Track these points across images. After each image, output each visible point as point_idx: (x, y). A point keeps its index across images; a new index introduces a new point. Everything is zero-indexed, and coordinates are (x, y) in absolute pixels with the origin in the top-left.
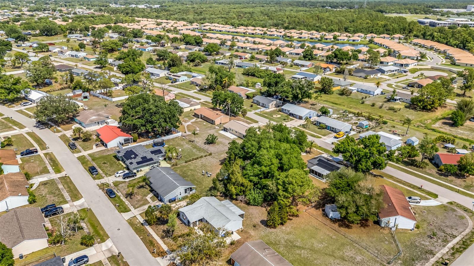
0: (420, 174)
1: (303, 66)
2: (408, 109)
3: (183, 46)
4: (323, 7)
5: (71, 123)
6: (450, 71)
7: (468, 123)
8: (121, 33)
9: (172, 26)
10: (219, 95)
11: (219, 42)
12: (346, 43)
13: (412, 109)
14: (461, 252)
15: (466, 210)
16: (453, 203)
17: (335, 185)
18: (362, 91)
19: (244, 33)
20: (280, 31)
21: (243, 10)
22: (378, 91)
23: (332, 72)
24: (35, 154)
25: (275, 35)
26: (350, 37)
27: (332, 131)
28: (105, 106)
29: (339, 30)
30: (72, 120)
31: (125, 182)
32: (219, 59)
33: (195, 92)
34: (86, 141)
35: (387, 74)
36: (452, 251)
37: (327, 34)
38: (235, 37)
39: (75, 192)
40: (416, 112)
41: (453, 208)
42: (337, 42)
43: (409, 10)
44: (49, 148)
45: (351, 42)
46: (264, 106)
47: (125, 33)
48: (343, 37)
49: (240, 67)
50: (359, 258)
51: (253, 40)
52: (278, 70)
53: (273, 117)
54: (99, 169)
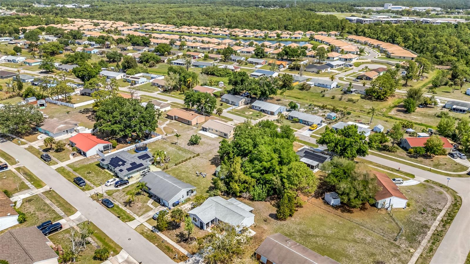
0: (394, 157)
1: (257, 64)
2: (364, 100)
3: (130, 48)
4: (256, 6)
5: (35, 134)
6: (388, 64)
7: (418, 109)
8: (57, 34)
9: (111, 27)
10: (192, 95)
11: (167, 42)
12: (289, 41)
13: (368, 99)
14: (450, 223)
15: (441, 186)
16: (429, 181)
17: (333, 174)
18: (319, 85)
19: (189, 33)
20: (224, 30)
21: (180, 9)
22: (334, 85)
23: (286, 69)
24: (5, 170)
25: (221, 34)
26: (291, 34)
27: (305, 124)
28: (68, 113)
29: (279, 28)
30: (35, 130)
31: (119, 190)
32: (173, 60)
33: (159, 94)
34: (60, 152)
35: (336, 68)
36: (442, 224)
37: (269, 32)
38: (182, 37)
39: (67, 206)
40: (372, 102)
41: (431, 185)
42: (280, 39)
43: (335, 8)
44: (18, 162)
45: (293, 39)
46: (233, 104)
47: (62, 34)
48: (285, 35)
49: (197, 66)
50: (369, 239)
51: (201, 39)
52: (236, 68)
53: (245, 114)
54: (85, 180)
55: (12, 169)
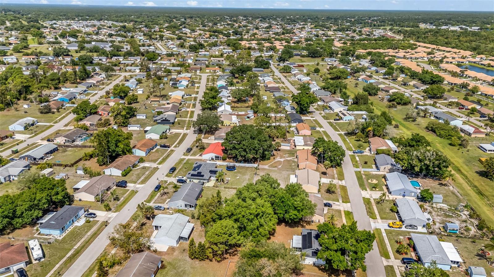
3: (412, 83)
24: (167, 148)
31: (175, 184)
33: (339, 134)
39: (147, 179)
44: (178, 147)
49: (438, 118)
52: (477, 132)
53: (367, 181)
54: (177, 171)
55: (169, 149)
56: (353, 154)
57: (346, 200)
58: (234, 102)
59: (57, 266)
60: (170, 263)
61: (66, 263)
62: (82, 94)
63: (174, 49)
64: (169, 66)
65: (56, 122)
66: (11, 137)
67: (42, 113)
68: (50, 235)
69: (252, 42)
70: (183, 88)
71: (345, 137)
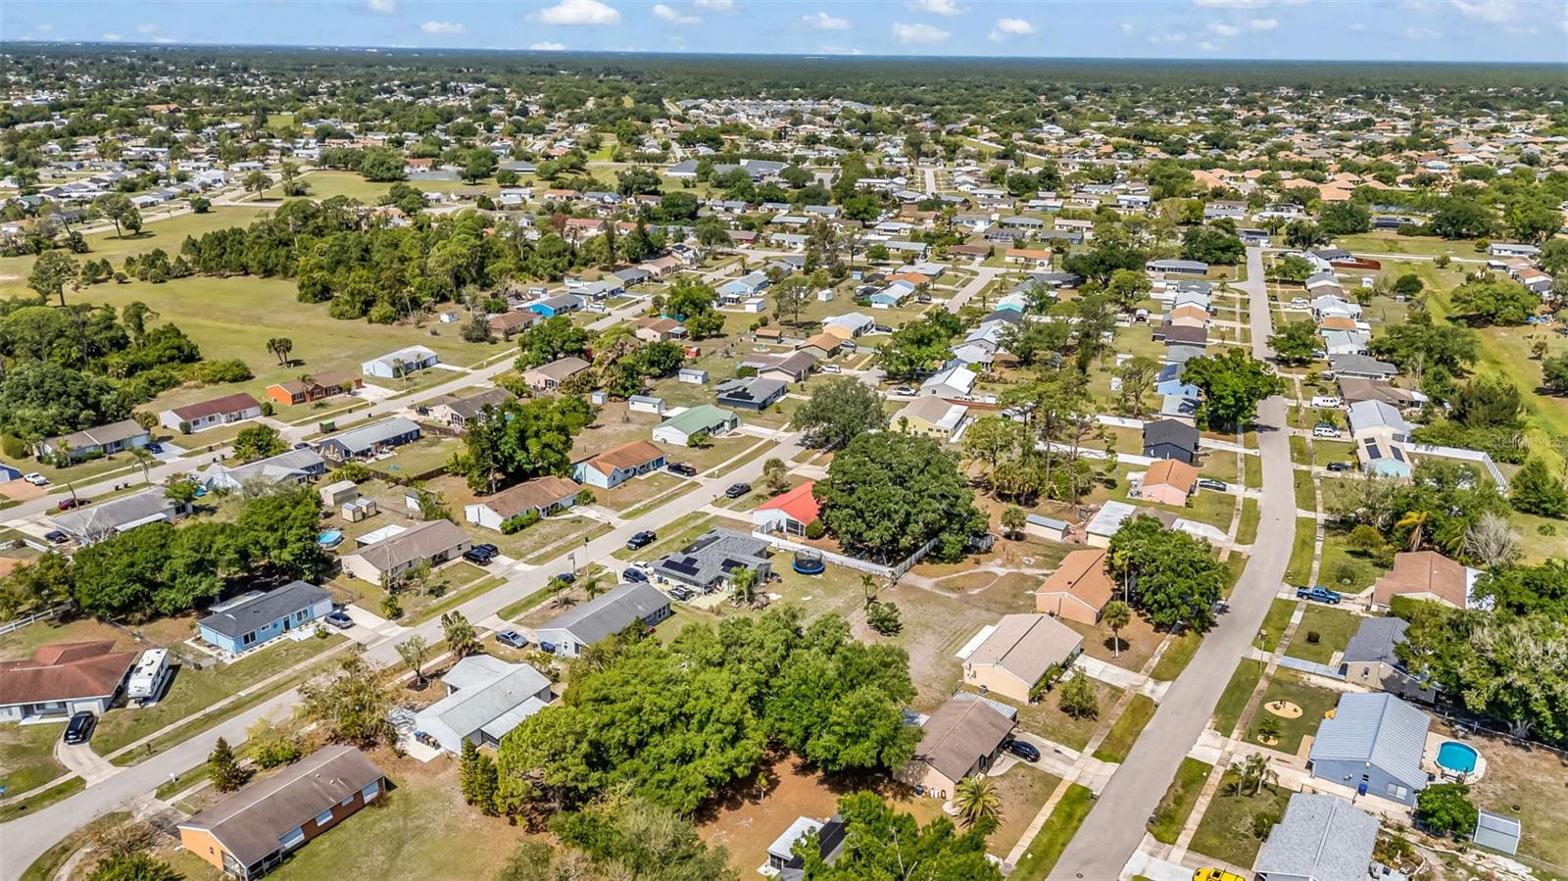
53: (1263, 703)
54: (654, 544)
55: (690, 480)
56: (1294, 597)
57: (1114, 750)
58: (1009, 364)
59: (169, 728)
60: (406, 798)
61: (190, 726)
62: (601, 298)
63: (962, 188)
64: (902, 239)
65: (480, 367)
66: (349, 391)
67: (468, 339)
68: (218, 647)
69: (1247, 174)
70: (885, 306)
71: (1321, 533)
